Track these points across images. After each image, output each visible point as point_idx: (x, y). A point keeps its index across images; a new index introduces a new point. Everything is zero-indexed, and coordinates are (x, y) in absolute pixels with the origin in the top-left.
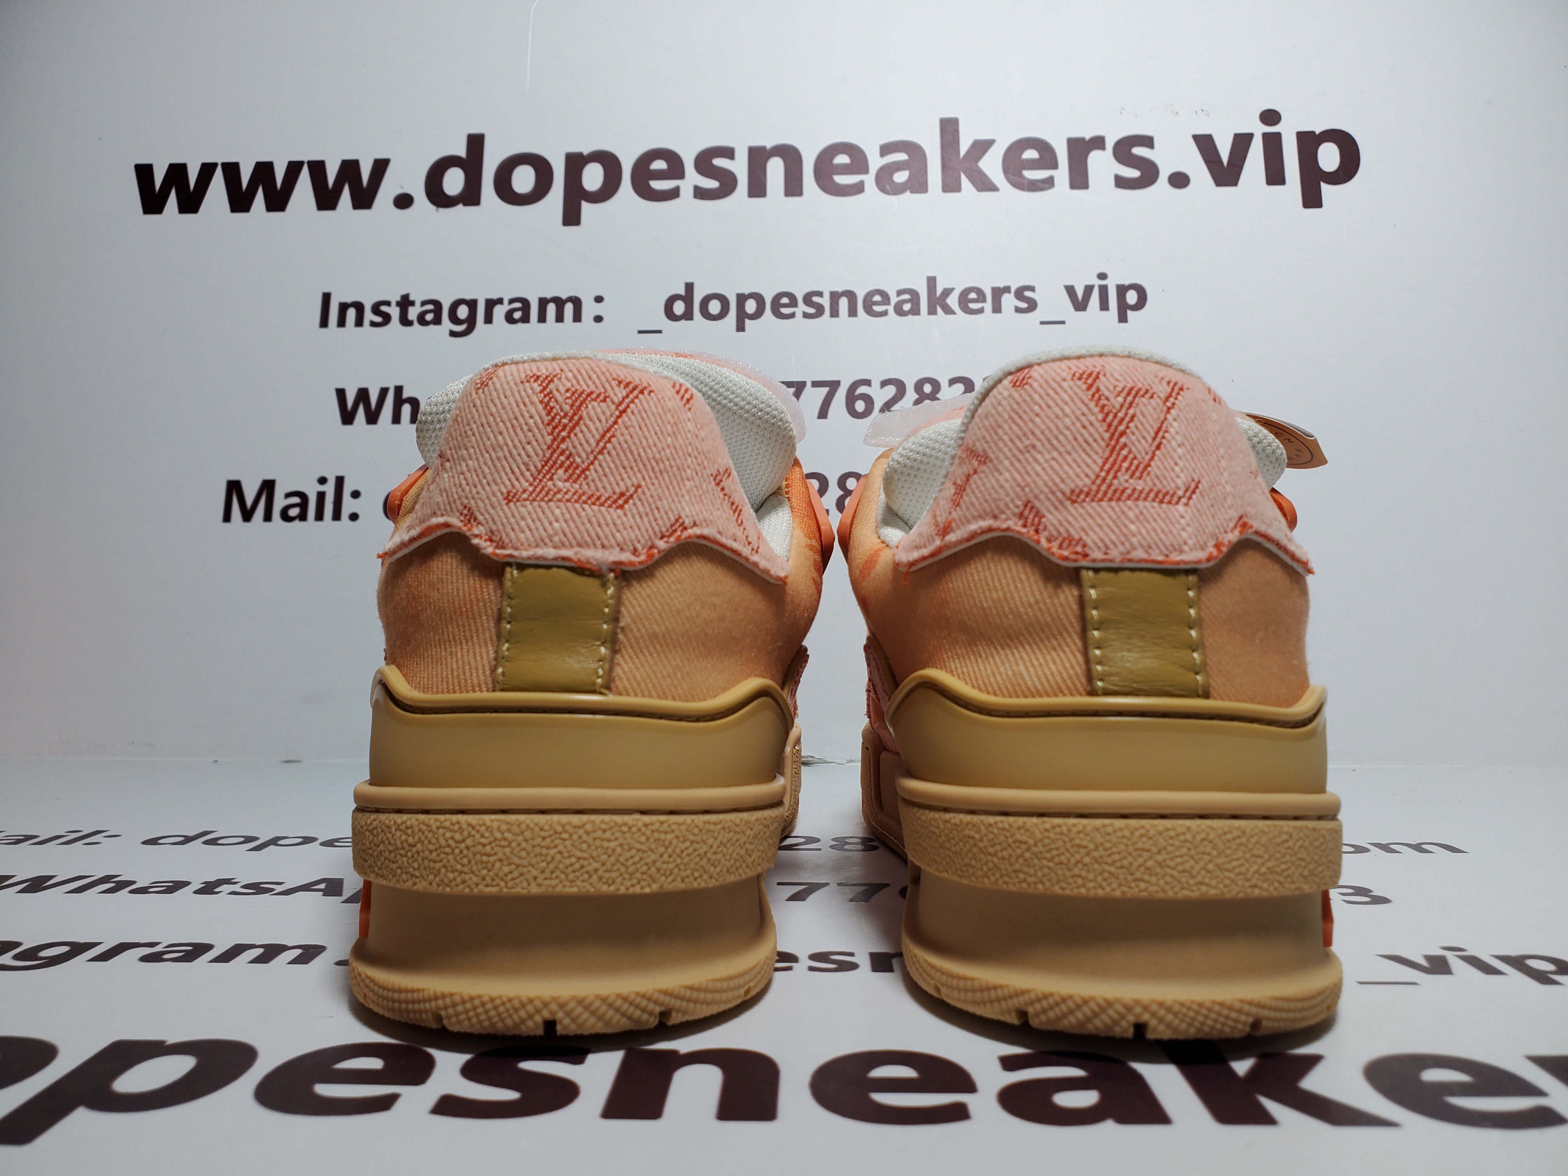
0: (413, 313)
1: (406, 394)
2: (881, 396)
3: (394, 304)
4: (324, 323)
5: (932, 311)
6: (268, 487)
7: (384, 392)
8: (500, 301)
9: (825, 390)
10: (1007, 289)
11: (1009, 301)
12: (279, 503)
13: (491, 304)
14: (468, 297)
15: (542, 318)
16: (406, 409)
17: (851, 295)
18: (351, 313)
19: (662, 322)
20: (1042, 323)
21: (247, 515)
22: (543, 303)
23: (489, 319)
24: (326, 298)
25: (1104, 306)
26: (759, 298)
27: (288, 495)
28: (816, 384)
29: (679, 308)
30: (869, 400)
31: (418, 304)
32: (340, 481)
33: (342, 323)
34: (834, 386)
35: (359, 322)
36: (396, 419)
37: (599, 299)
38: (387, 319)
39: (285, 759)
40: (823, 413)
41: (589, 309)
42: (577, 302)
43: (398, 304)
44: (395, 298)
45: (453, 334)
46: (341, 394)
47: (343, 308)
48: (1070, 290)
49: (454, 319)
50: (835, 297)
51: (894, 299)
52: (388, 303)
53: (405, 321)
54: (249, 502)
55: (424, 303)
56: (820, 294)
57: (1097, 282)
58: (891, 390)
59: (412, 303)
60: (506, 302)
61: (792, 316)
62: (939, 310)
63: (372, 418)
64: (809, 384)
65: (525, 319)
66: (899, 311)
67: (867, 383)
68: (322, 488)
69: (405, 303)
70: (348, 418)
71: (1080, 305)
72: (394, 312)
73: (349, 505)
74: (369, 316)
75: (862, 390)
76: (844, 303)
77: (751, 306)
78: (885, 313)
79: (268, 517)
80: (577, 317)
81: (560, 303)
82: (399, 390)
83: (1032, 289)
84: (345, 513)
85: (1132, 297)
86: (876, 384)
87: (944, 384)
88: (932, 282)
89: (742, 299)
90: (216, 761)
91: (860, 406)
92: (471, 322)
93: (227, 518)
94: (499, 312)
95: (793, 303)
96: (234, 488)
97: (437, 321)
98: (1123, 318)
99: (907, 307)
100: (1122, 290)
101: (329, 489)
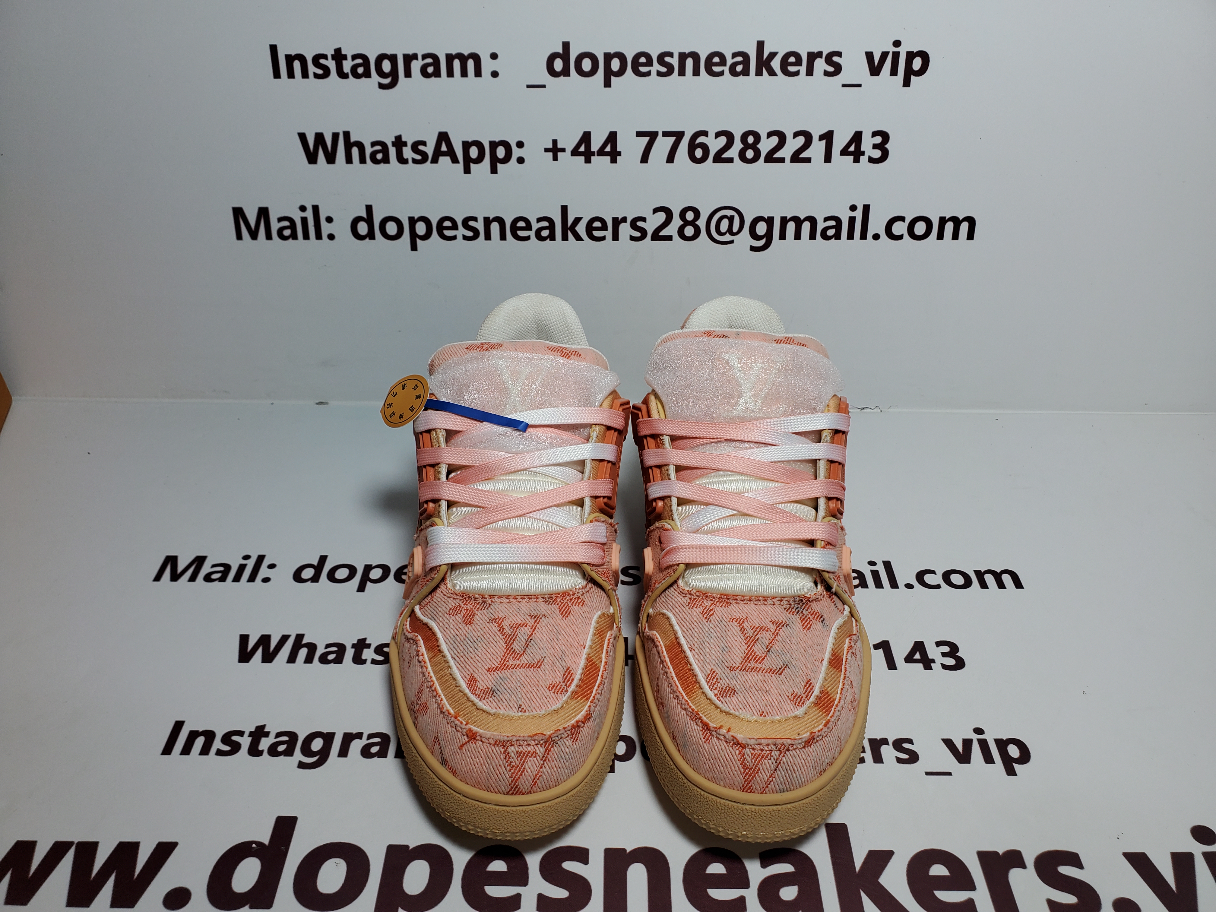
0: (347, 66)
1: (353, 139)
2: (715, 145)
3: (330, 57)
4: (277, 74)
5: (759, 73)
6: (263, 213)
7: (335, 136)
8: (415, 56)
9: (672, 139)
10: (819, 54)
11: (820, 65)
12: (275, 226)
13: (409, 59)
14: (389, 53)
15: (450, 74)
16: (355, 151)
17: (695, 56)
18: (297, 64)
19: (545, 77)
20: (844, 86)
21: (254, 235)
22: (450, 58)
23: (408, 74)
24: (274, 49)
25: (894, 72)
26: (621, 57)
27: (280, 220)
28: (666, 134)
29: (558, 65)
30: (705, 148)
31: (349, 58)
32: (316, 209)
33: (291, 75)
34: (679, 135)
35: (305, 75)
36: (349, 160)
37: (494, 56)
38: (326, 73)
39: (317, 402)
40: (670, 159)
41: (487, 65)
42: (476, 58)
43: (333, 58)
44: (330, 52)
45: (382, 86)
46: (302, 137)
47: (290, 59)
48: (869, 56)
49: (381, 73)
50: (683, 57)
51: (730, 61)
52: (325, 57)
53: (342, 75)
54: (253, 224)
55: (354, 57)
56: (671, 55)
57: (892, 49)
58: (723, 140)
59: (345, 57)
60: (420, 57)
61: (648, 74)
62: (764, 71)
63: (331, 159)
64: (660, 134)
65: (437, 73)
66: (733, 72)
67: (705, 133)
68: (304, 215)
69: (339, 56)
70: (312, 158)
71: (875, 70)
72: (331, 64)
73: (326, 229)
74: (312, 69)
75: (701, 140)
76: (689, 62)
77: (615, 65)
78: (721, 74)
79: (269, 237)
80: (478, 73)
81: (463, 59)
82: (347, 134)
83: (839, 54)
84: (325, 235)
85: (917, 63)
86: (712, 135)
87: (763, 136)
88: (760, 45)
89: (608, 57)
90: (272, 404)
91: (699, 153)
92: (394, 74)
93: (239, 237)
94: (416, 66)
95: (649, 63)
96: (238, 213)
97: (367, 74)
98: (907, 83)
99: (739, 68)
100: (911, 56)
101: (309, 214)
